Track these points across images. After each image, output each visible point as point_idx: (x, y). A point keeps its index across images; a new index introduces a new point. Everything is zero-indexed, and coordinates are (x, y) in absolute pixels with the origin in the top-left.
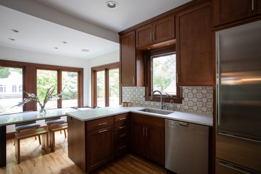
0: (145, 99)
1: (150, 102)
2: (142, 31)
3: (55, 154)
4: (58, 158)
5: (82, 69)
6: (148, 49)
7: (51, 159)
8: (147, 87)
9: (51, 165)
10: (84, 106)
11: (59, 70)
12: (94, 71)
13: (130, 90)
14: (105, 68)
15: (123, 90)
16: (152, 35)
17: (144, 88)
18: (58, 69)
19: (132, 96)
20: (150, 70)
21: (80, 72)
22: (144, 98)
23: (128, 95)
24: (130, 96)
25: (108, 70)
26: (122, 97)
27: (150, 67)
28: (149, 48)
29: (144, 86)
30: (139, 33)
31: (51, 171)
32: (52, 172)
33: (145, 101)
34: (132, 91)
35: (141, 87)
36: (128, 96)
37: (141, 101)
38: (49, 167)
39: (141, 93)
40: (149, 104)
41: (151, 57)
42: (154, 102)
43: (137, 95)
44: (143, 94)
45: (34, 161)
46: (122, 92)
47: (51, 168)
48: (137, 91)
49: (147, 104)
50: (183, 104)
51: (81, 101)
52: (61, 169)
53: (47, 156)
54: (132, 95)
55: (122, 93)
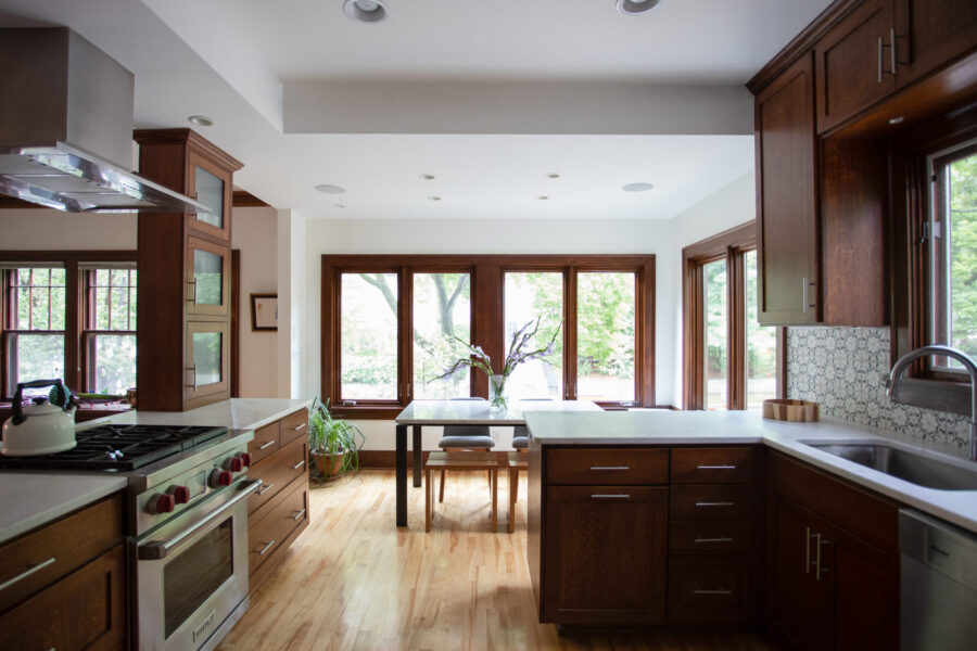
0: (892, 391)
1: (917, 410)
2: (843, 40)
3: (510, 538)
4: (512, 553)
5: (651, 259)
6: (892, 122)
7: (493, 547)
8: (900, 331)
9: (484, 564)
10: (657, 404)
11: (570, 267)
12: (694, 262)
13: (822, 342)
14: (730, 248)
15: (794, 342)
16: (885, 45)
17: (885, 333)
18: (562, 264)
19: (830, 373)
20: (922, 232)
21: (643, 268)
22: (888, 390)
23: (811, 365)
24: (820, 371)
25: (742, 253)
26: (789, 373)
27: (926, 218)
28: (895, 117)
29: (886, 322)
30: (830, 57)
31: (474, 579)
32: (476, 582)
33: (889, 405)
34: (831, 348)
35: (874, 330)
36: (812, 374)
37: (871, 400)
38: (477, 568)
39: (873, 358)
40: (914, 420)
41: (930, 159)
42: (942, 415)
43: (850, 371)
44: (881, 366)
45: (457, 539)
46: (790, 350)
47: (480, 572)
48: (851, 348)
49: (901, 422)
51: (647, 382)
52: (501, 584)
53: (490, 537)
54: (830, 368)
55: (790, 358)
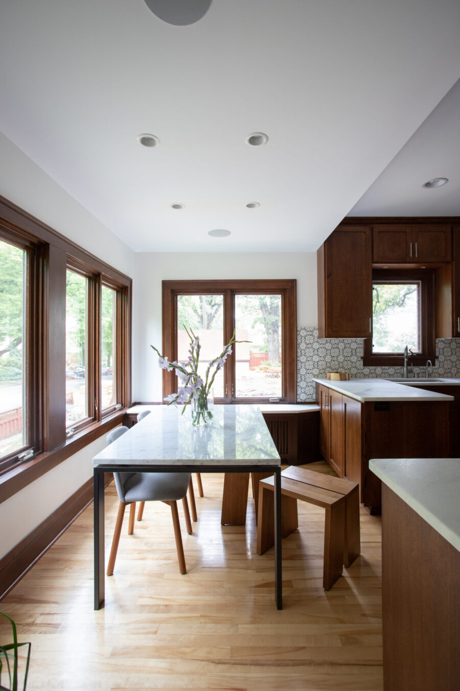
0: (364, 362)
1: (374, 367)
2: (388, 232)
17: (360, 341)
19: (328, 359)
22: (362, 362)
23: (315, 356)
24: (322, 359)
33: (362, 367)
36: (316, 360)
37: (352, 367)
39: (354, 351)
43: (341, 357)
48: (341, 347)
50: (437, 366)
